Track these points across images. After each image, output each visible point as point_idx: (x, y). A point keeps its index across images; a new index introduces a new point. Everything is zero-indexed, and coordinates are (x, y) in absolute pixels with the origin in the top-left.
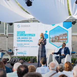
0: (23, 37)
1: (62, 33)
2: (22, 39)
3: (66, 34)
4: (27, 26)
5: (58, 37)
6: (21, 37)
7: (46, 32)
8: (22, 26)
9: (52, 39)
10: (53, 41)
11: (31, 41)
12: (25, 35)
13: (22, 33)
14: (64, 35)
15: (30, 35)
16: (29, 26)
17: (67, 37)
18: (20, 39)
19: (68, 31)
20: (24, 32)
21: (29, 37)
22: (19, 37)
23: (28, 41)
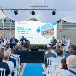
0: (22, 31)
1: (50, 28)
2: (21, 33)
3: (53, 29)
4: (25, 23)
5: (47, 31)
6: (21, 31)
7: (39, 27)
8: (21, 23)
9: (43, 33)
10: (43, 34)
11: (28, 34)
12: (24, 29)
13: (21, 28)
14: (51, 29)
15: (27, 29)
16: (27, 23)
17: (53, 31)
18: (19, 32)
19: (54, 27)
20: (23, 27)
21: (26, 31)
22: (19, 31)
23: (26, 34)
